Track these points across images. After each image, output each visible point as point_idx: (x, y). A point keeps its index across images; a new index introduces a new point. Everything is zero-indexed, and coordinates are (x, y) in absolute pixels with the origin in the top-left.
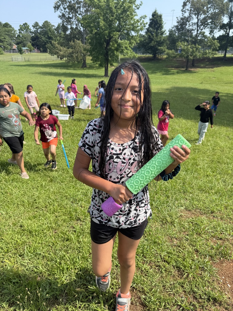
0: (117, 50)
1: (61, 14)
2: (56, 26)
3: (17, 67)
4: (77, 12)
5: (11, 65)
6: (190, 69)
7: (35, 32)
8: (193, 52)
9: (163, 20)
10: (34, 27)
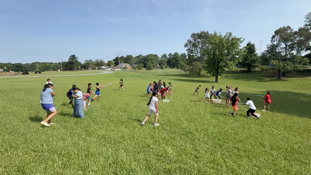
0: (225, 66)
1: (188, 49)
2: (181, 54)
3: (161, 76)
4: (197, 47)
5: (158, 75)
6: (281, 78)
7: (169, 59)
8: (284, 66)
9: (255, 47)
10: (169, 55)
